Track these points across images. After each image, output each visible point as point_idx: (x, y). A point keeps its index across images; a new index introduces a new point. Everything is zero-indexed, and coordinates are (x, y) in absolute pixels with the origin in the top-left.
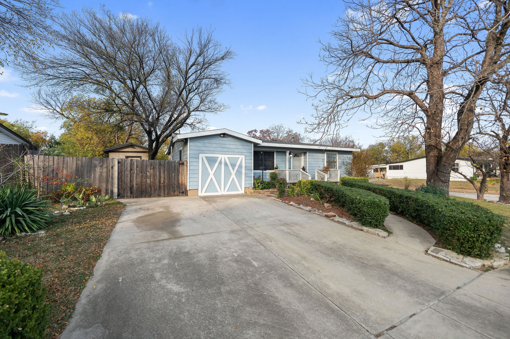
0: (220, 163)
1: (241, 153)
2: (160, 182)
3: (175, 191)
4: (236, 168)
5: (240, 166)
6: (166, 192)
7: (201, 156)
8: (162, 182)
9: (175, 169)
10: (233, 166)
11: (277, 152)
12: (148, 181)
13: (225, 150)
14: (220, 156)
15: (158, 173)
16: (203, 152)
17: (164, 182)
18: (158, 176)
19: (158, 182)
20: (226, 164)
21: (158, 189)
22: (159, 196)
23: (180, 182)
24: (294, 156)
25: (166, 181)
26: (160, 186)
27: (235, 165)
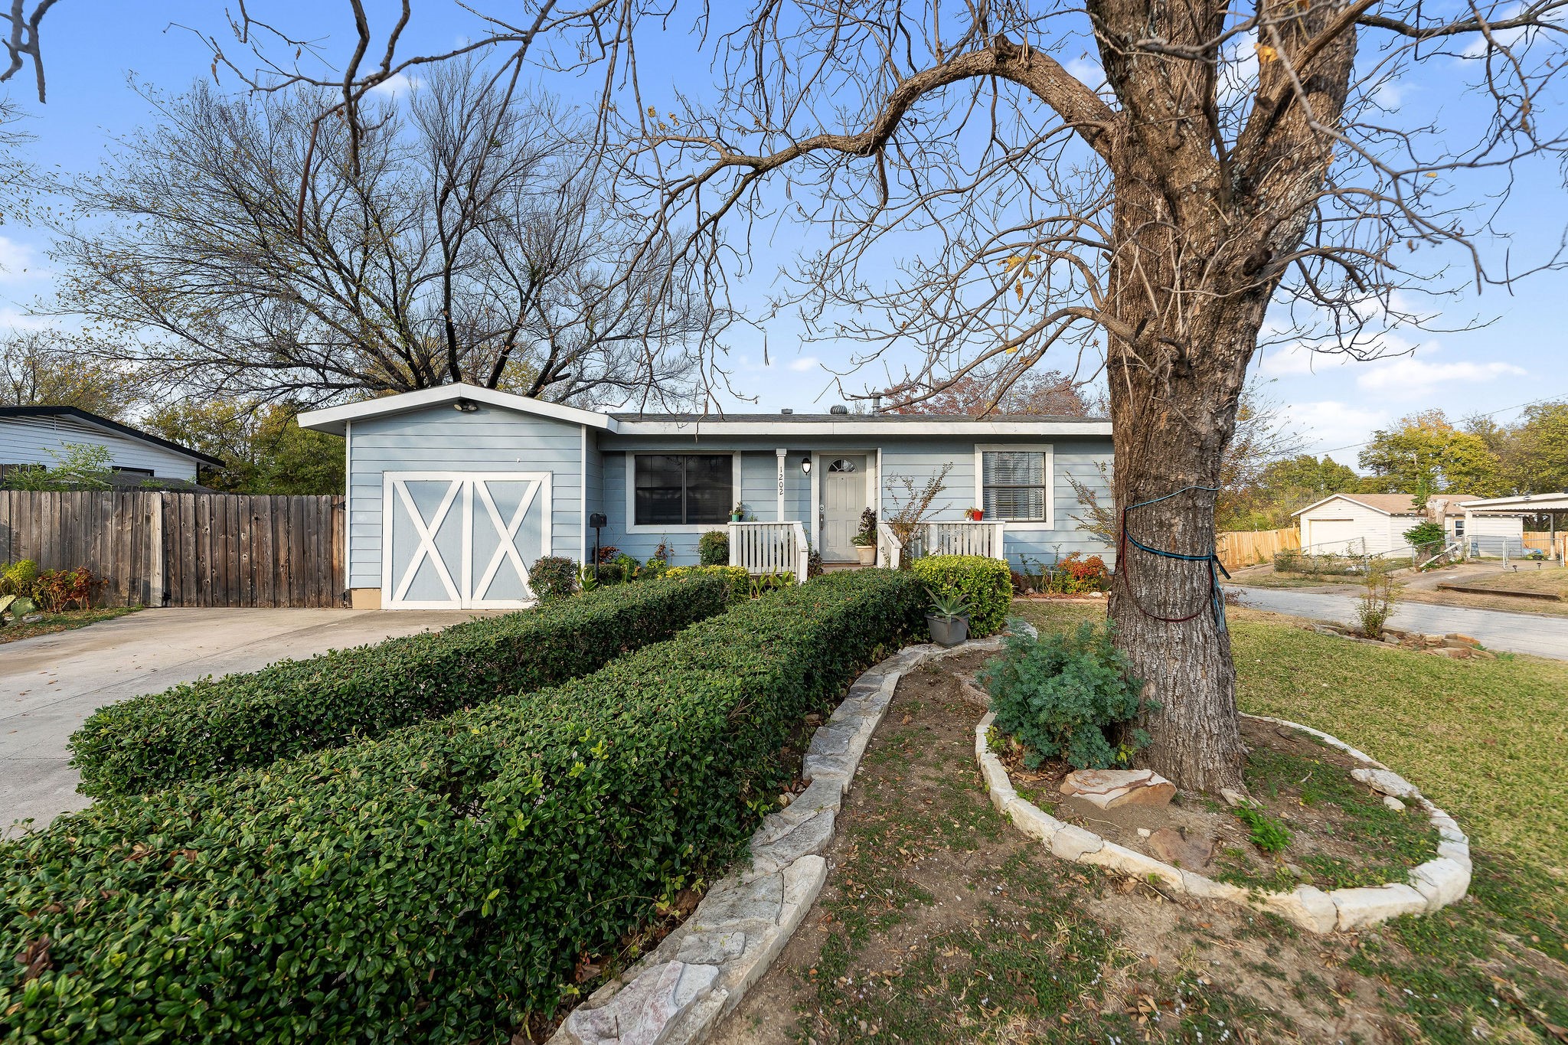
0: (458, 498)
1: (537, 466)
2: (276, 561)
3: (319, 593)
4: (518, 517)
5: (533, 510)
6: (295, 594)
7: (390, 478)
8: (282, 562)
9: (319, 522)
10: (506, 511)
11: (744, 454)
12: (245, 558)
13: (477, 455)
14: (456, 478)
15: (269, 535)
16: (398, 466)
17: (288, 561)
18: (270, 543)
19: (270, 560)
20: (477, 504)
21: (271, 583)
22: (276, 604)
23: (335, 562)
24: (832, 469)
25: (293, 559)
26: (276, 575)
27: (514, 508)
